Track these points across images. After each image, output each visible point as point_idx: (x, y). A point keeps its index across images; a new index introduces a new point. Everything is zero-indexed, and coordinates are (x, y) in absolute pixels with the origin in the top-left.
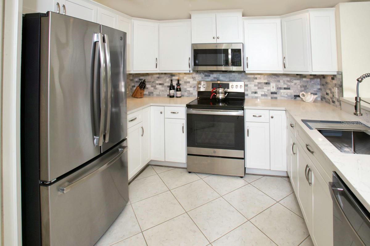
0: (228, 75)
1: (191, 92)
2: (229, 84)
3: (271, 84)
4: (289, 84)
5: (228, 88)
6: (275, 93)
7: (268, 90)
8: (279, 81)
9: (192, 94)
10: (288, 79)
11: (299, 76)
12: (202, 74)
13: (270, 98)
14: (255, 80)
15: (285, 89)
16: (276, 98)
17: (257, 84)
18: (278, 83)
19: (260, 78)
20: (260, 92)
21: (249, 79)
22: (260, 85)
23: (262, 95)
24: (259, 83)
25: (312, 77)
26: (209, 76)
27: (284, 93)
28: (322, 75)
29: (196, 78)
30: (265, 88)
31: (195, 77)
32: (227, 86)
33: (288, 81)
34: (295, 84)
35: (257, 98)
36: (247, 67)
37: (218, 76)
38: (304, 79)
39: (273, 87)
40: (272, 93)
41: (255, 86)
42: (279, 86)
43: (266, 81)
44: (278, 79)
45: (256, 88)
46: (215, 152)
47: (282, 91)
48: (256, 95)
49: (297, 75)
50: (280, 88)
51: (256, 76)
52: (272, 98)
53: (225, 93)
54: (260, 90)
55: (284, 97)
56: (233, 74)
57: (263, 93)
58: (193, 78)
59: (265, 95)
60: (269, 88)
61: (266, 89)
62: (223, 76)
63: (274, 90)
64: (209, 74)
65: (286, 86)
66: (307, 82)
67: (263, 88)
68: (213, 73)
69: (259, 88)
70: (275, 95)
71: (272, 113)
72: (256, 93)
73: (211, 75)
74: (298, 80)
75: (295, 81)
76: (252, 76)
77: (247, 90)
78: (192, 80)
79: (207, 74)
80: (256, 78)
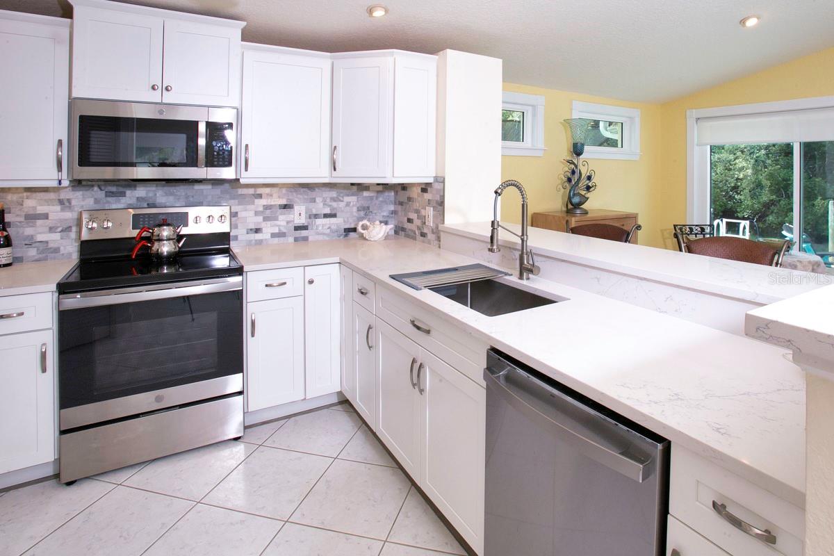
0: (181, 190)
1: (51, 245)
2: (187, 214)
3: (296, 207)
4: (334, 204)
5: (186, 225)
6: (305, 228)
7: (288, 222)
8: (313, 200)
9: (57, 250)
10: (334, 194)
11: (355, 188)
12: (96, 188)
13: (291, 240)
14: (256, 201)
15: (326, 216)
16: (306, 239)
17: (261, 209)
18: (311, 205)
19: (270, 195)
20: (268, 229)
21: (243, 200)
22: (268, 212)
23: (273, 235)
24: (267, 207)
25: (380, 188)
26: (123, 194)
27: (323, 225)
28: (399, 184)
29: (74, 203)
30: (281, 217)
31: (69, 201)
32: (183, 219)
33: (333, 199)
34: (348, 204)
35: (260, 242)
36: (246, 170)
37: (151, 195)
38: (366, 194)
39: (299, 215)
40: (297, 228)
41: (257, 213)
42: (314, 212)
43: (284, 202)
44: (311, 194)
45: (260, 219)
46: (159, 399)
47: (320, 221)
48: (258, 236)
49: (352, 184)
50: (316, 216)
51: (260, 191)
52: (296, 239)
53: (180, 237)
54: (269, 223)
55: (324, 234)
56: (197, 187)
57: (276, 230)
58: (61, 202)
59: (281, 235)
60: (290, 217)
61: (283, 220)
62: (167, 194)
63: (301, 221)
64: (121, 189)
65: (327, 211)
66: (371, 198)
67: (276, 219)
68: (135, 187)
69: (266, 219)
70: (304, 233)
71: (311, 273)
72: (257, 231)
73: (128, 193)
74: (353, 195)
75: (347, 199)
76: (251, 191)
77: (236, 227)
78: (58, 208)
79: (114, 189)
80: (260, 196)
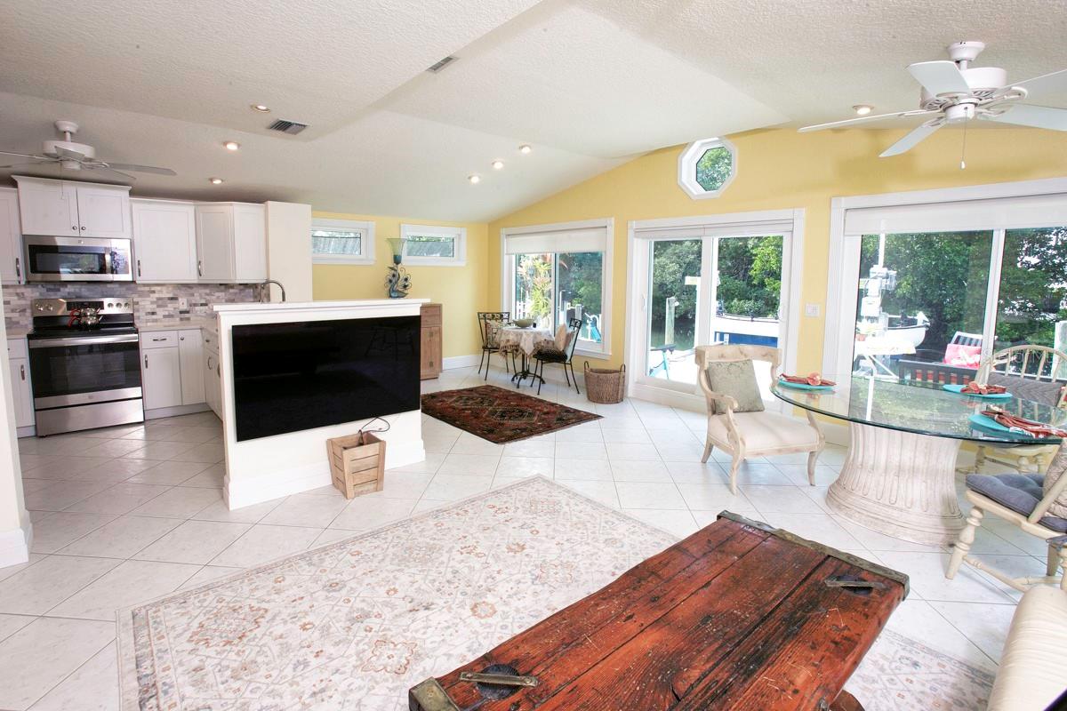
0: (99, 288)
1: (14, 320)
2: (102, 302)
3: (180, 299)
4: (208, 298)
5: (103, 308)
6: (188, 312)
7: (175, 308)
8: (193, 295)
9: (18, 323)
10: (208, 291)
11: (223, 287)
12: (40, 286)
13: (178, 319)
14: (152, 295)
15: (202, 305)
16: (188, 319)
17: (155, 300)
18: (191, 298)
19: (161, 291)
20: (161, 313)
21: (142, 294)
22: (160, 302)
23: (165, 316)
24: (159, 299)
25: (242, 287)
26: (59, 290)
27: (201, 311)
29: (26, 294)
30: (169, 305)
31: (23, 294)
32: (101, 305)
33: (207, 294)
34: (218, 297)
35: (156, 321)
36: (140, 275)
37: (77, 290)
38: (231, 291)
39: (183, 304)
40: (181, 312)
41: (152, 303)
42: (194, 302)
43: (171, 296)
44: (191, 291)
45: (155, 306)
47: (197, 308)
48: (154, 317)
49: (221, 285)
50: (195, 305)
51: (153, 289)
52: (181, 319)
53: (98, 316)
54: (162, 309)
56: (109, 286)
57: (167, 313)
58: (17, 294)
59: (170, 316)
60: (176, 305)
61: (171, 307)
62: (88, 291)
63: (185, 307)
64: (57, 287)
65: (203, 302)
66: (236, 294)
67: (166, 306)
68: (66, 287)
69: (159, 306)
70: (187, 315)
72: (153, 313)
73: (62, 289)
74: (222, 291)
75: (217, 294)
76: (147, 289)
77: (138, 311)
78: (16, 298)
79: (52, 287)
80: (154, 292)
